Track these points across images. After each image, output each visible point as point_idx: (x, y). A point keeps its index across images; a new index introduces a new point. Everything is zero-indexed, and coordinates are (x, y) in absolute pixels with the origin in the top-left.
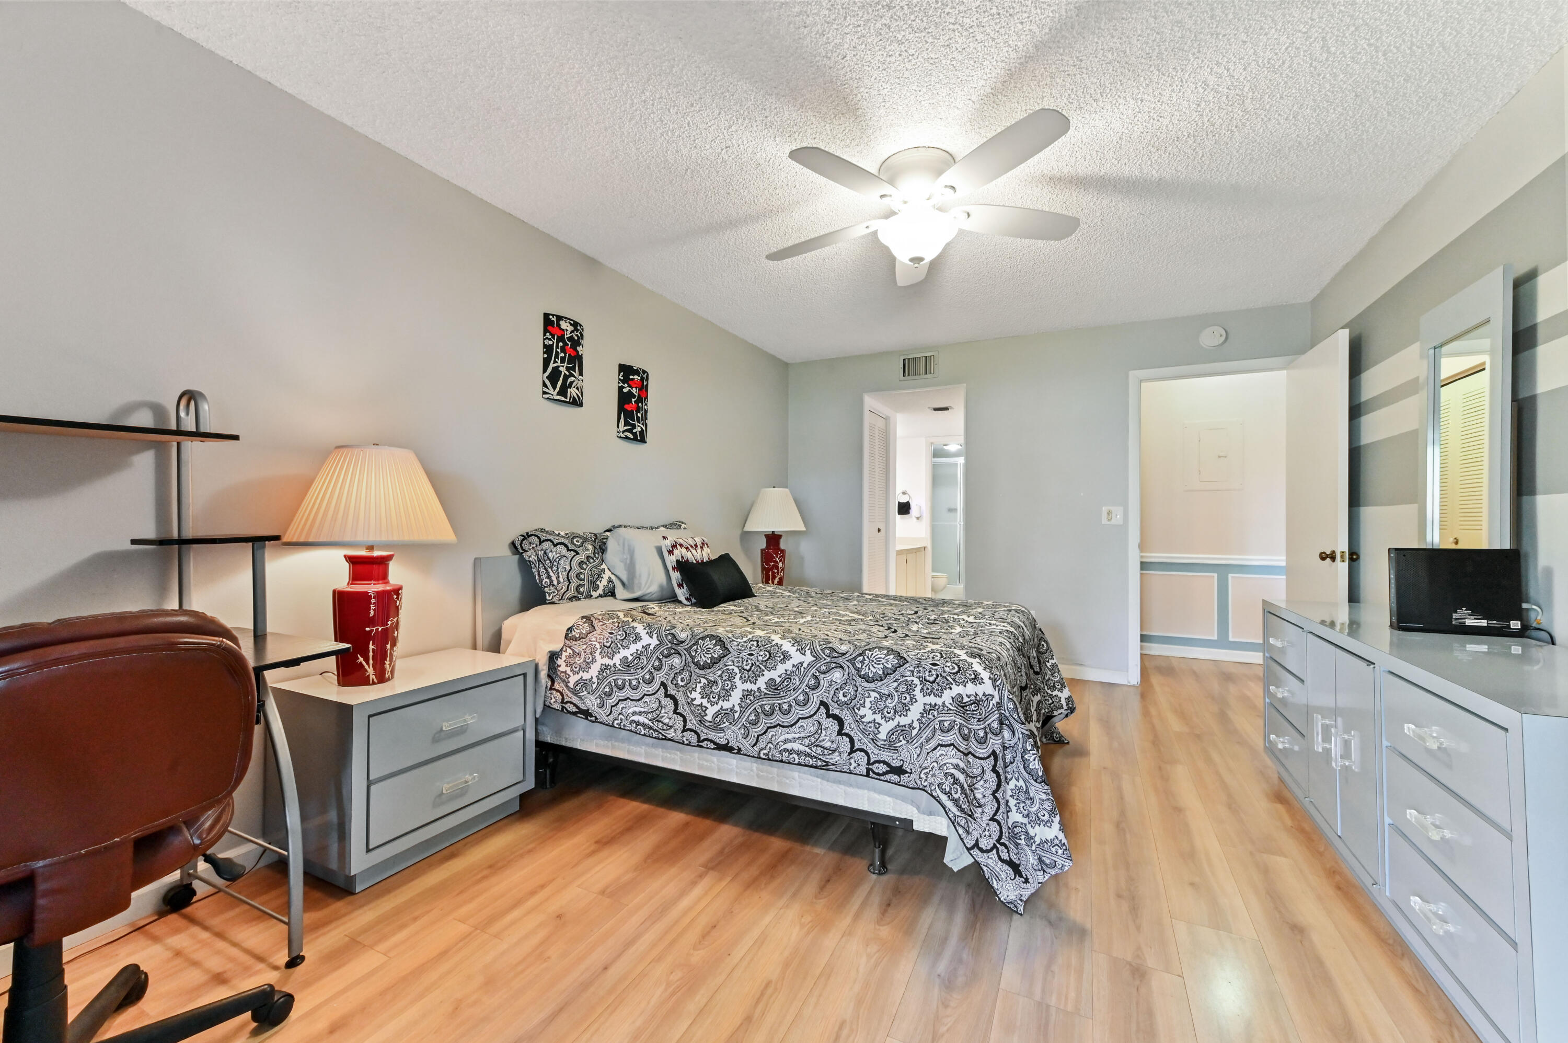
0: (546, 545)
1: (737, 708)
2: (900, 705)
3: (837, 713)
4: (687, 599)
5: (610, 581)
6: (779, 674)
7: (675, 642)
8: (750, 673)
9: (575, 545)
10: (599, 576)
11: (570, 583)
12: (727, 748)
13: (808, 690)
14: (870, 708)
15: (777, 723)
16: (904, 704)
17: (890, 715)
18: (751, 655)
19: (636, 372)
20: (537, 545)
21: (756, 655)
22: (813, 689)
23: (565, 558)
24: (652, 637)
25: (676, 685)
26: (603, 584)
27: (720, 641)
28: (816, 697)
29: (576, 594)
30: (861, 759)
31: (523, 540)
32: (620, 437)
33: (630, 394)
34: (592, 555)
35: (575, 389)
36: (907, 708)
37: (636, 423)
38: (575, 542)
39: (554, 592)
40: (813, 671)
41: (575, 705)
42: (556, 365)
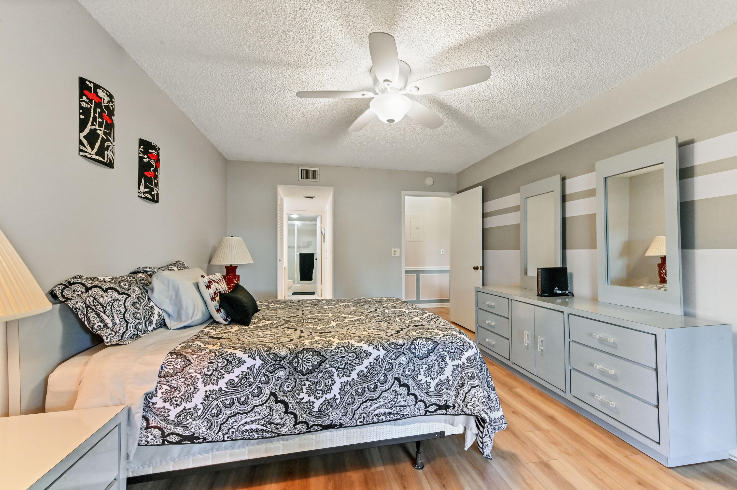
0: (93, 292)
1: (338, 396)
2: (440, 369)
3: (406, 383)
4: (225, 320)
5: (160, 315)
6: (366, 366)
7: (278, 359)
8: (345, 370)
9: (124, 288)
10: (152, 313)
11: (128, 323)
12: (331, 427)
13: (386, 373)
14: (424, 375)
15: (367, 398)
16: (442, 368)
17: (435, 376)
18: (343, 357)
19: (154, 148)
20: (82, 293)
21: (347, 357)
22: (389, 371)
23: (118, 302)
24: (255, 359)
25: (284, 392)
26: (155, 319)
27: (316, 352)
28: (391, 376)
29: (136, 332)
30: (420, 406)
31: (64, 288)
32: (141, 197)
33: (149, 164)
34: (141, 296)
35: (111, 152)
36: (444, 370)
37: (154, 187)
38: (123, 286)
39: (111, 334)
40: (388, 359)
41: (177, 434)
42: (93, 127)
